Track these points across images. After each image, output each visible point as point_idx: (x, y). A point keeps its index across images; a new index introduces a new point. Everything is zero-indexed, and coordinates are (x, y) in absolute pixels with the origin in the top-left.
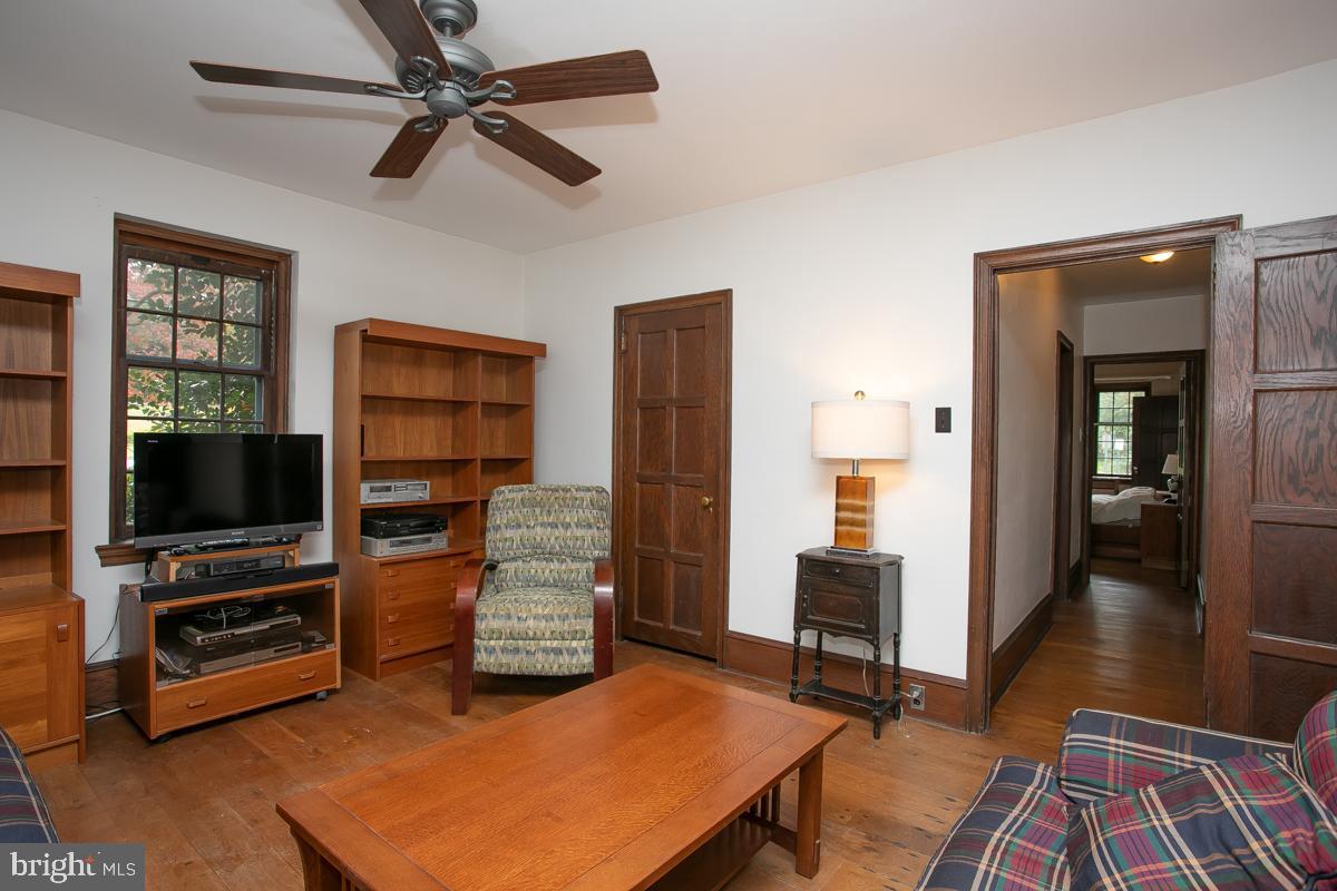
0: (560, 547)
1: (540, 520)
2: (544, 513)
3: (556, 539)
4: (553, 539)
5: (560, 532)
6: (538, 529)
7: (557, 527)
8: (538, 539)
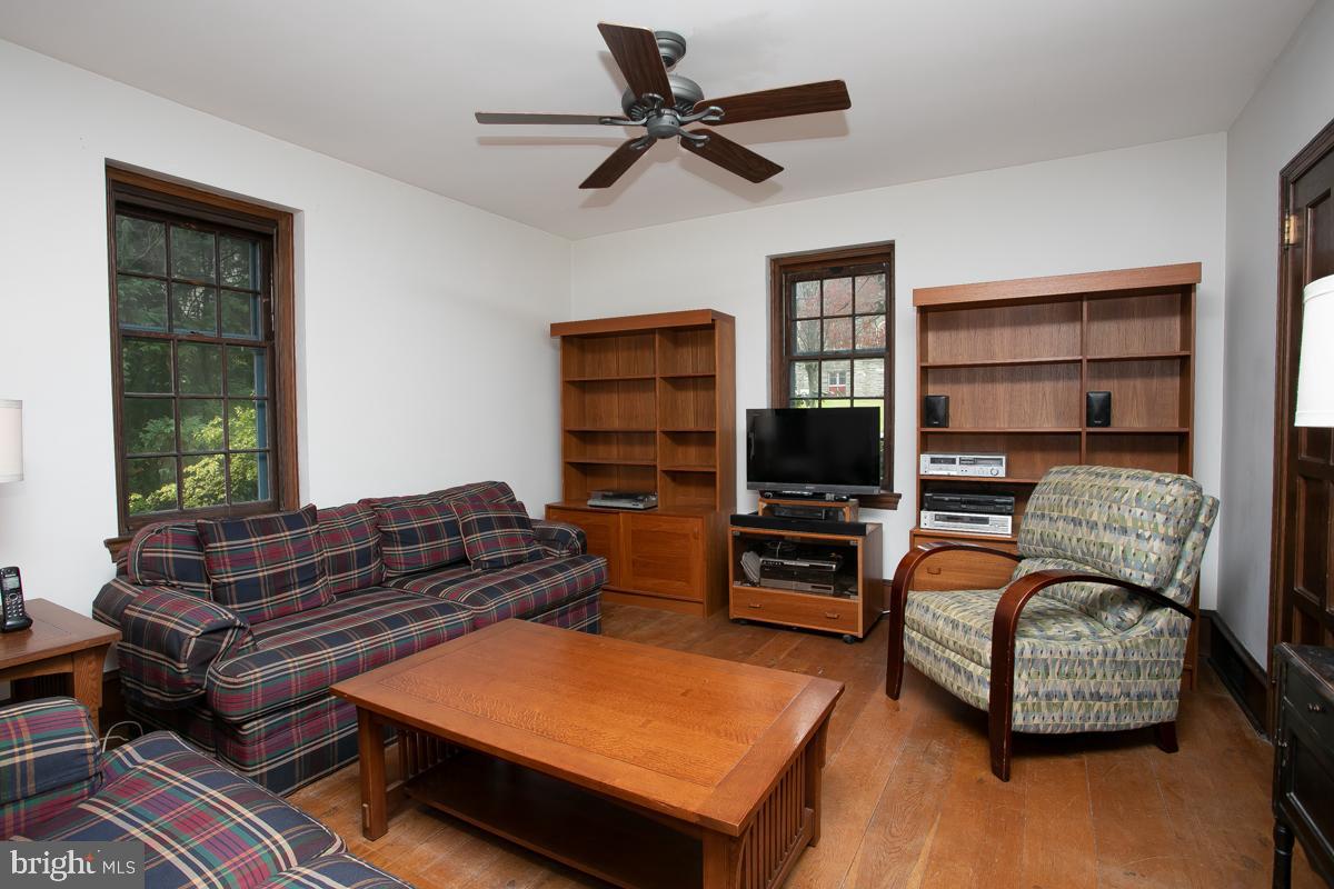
0: (1083, 553)
1: (1064, 514)
2: (1070, 503)
3: (1078, 540)
4: (1074, 540)
5: (1083, 532)
6: (1061, 524)
7: (1080, 524)
8: (1059, 537)
